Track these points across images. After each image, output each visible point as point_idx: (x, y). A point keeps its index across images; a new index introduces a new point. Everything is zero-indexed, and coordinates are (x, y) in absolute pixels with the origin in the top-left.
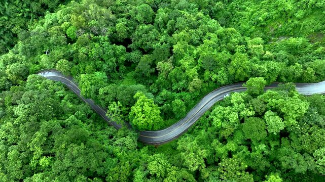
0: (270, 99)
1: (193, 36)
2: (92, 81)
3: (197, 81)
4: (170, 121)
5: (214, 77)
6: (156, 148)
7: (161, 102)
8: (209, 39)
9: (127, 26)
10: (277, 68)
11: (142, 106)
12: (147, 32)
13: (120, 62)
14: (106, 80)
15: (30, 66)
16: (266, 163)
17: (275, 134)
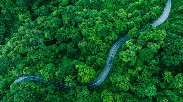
0: (145, 37)
1: (89, 22)
2: (49, 71)
3: (103, 45)
4: (99, 71)
5: (111, 38)
6: (99, 88)
7: (90, 64)
8: (97, 20)
9: (50, 33)
10: (139, 20)
11: (83, 71)
12: (63, 32)
13: (56, 53)
14: (54, 67)
15: (8, 80)
16: (158, 68)
17: (157, 52)
